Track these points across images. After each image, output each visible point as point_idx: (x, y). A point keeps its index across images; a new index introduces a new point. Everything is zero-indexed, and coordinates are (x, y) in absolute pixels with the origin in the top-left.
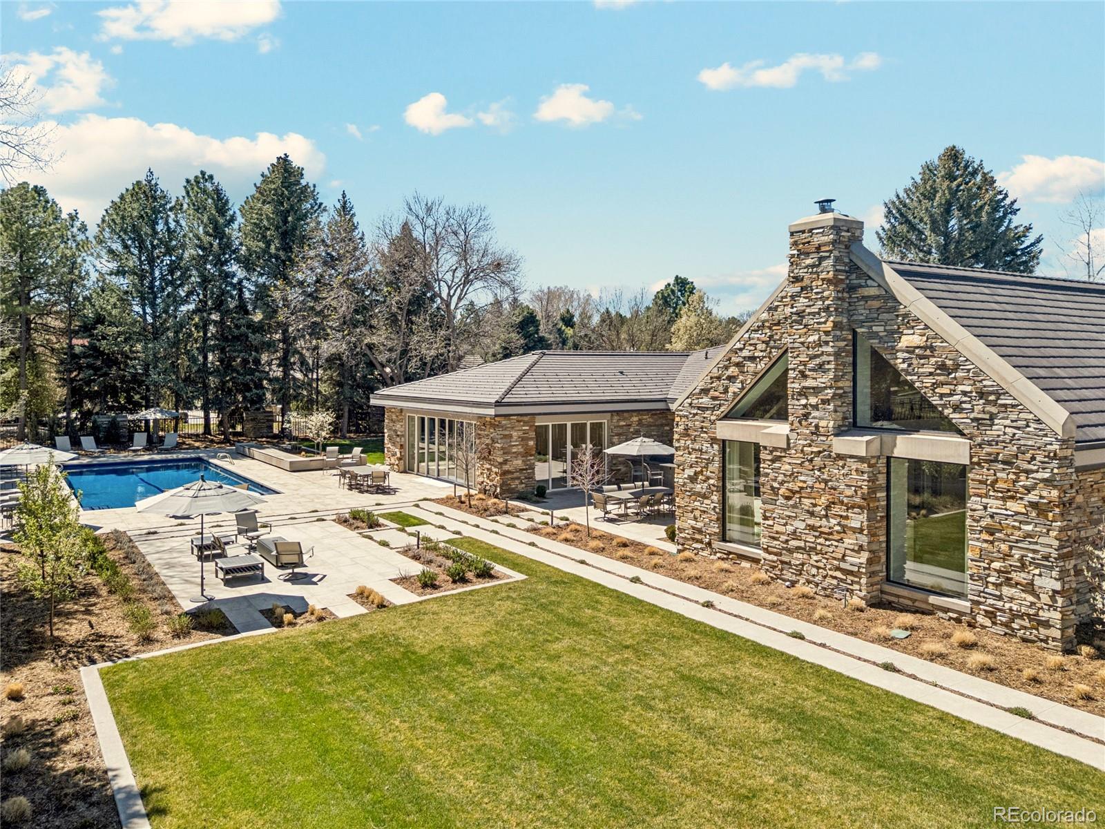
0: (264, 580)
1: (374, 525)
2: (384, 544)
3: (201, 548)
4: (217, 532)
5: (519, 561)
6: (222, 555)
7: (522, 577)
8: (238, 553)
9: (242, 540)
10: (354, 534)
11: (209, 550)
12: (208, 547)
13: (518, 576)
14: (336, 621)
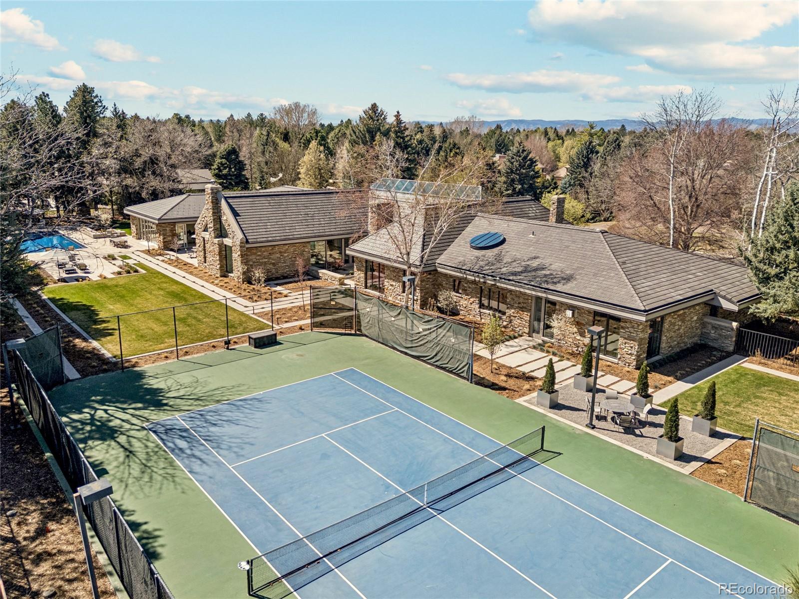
0: (76, 273)
1: (114, 259)
2: (114, 264)
3: (59, 265)
4: (63, 261)
5: (147, 268)
6: (65, 267)
7: (145, 272)
8: (68, 267)
9: (71, 263)
10: (107, 262)
11: (61, 266)
12: (60, 265)
13: (144, 272)
14: (92, 280)
